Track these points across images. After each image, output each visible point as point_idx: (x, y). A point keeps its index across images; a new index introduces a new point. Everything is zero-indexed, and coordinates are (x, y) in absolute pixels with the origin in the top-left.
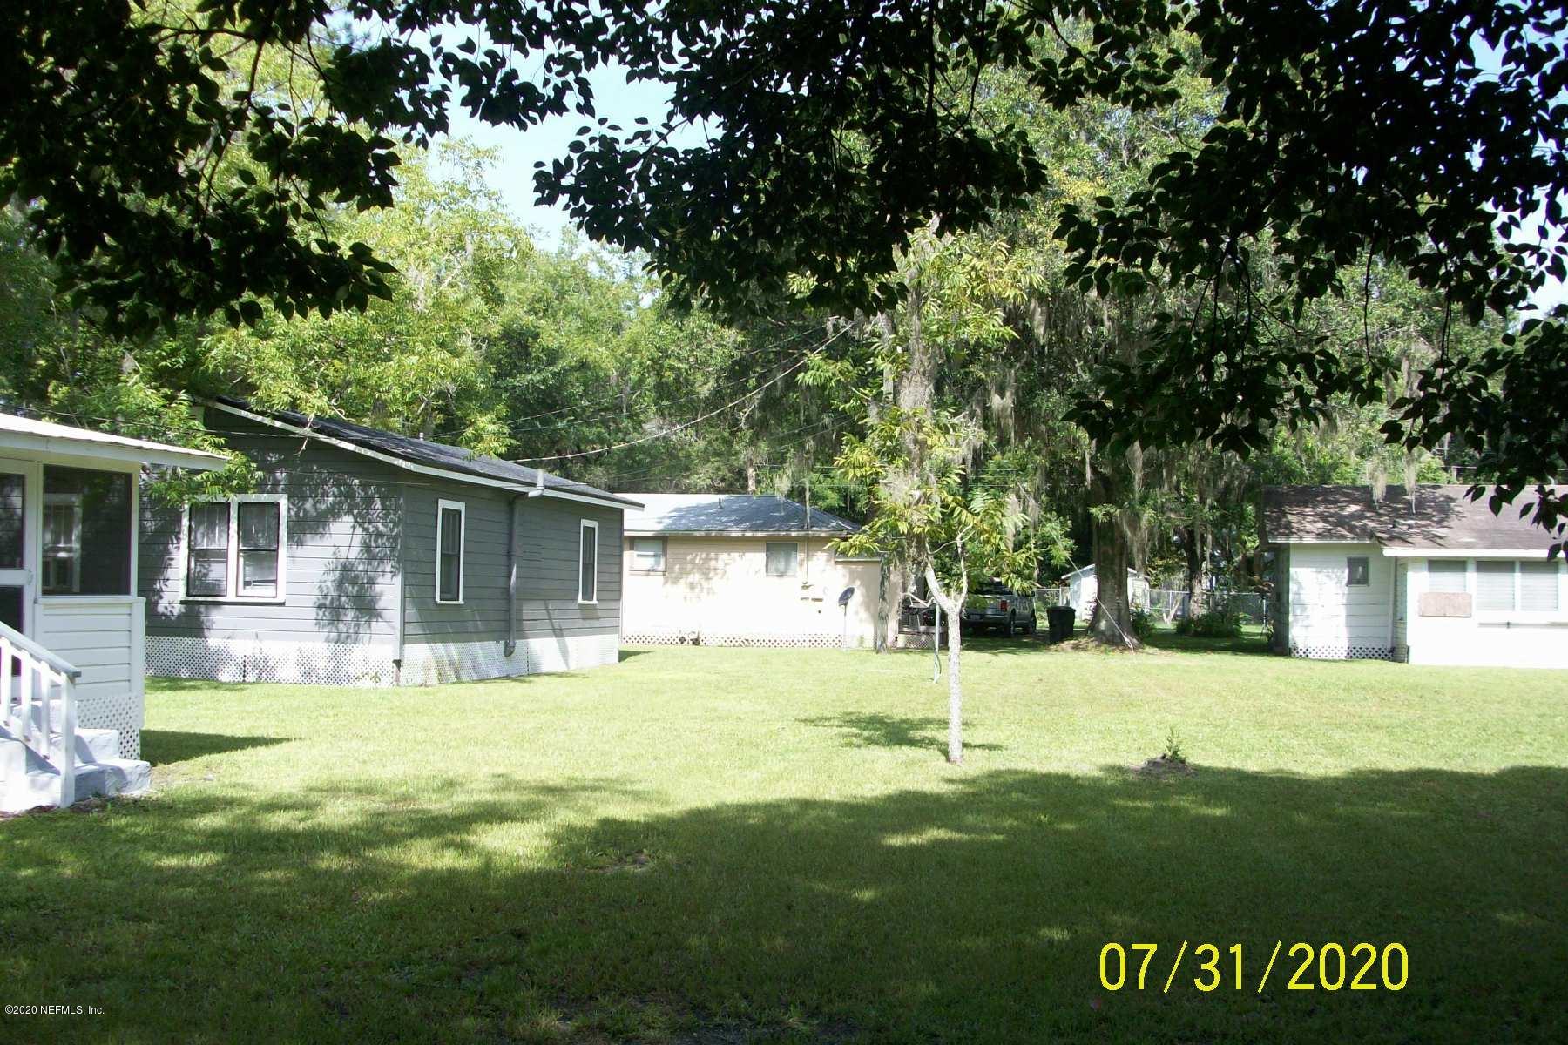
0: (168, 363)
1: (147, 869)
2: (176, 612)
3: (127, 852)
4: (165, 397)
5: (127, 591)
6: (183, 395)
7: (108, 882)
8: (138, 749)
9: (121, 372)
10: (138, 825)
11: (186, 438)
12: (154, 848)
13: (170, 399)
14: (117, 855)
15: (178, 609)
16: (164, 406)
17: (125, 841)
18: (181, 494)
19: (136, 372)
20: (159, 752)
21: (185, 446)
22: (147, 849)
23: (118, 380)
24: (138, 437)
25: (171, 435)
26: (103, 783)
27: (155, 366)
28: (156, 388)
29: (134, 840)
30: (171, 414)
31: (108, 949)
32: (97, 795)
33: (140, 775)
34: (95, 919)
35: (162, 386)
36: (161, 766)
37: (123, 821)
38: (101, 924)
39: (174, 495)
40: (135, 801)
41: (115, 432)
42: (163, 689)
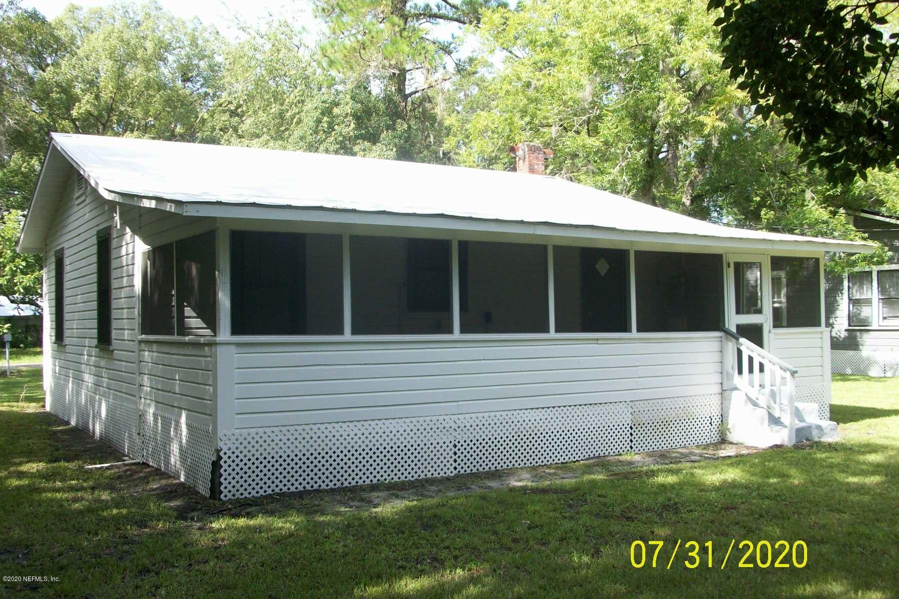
0: (831, 192)
1: (841, 483)
2: (842, 336)
3: (828, 473)
4: (831, 212)
5: (819, 325)
6: (842, 211)
7: (820, 489)
8: (828, 415)
9: (804, 200)
10: (833, 458)
11: (844, 235)
12: (843, 471)
13: (834, 213)
14: (822, 474)
15: (843, 334)
16: (830, 217)
17: (827, 467)
18: (843, 268)
19: (813, 199)
20: (839, 417)
21: (844, 240)
22: (839, 472)
23: (803, 205)
24: (817, 236)
25: (836, 234)
26: (811, 433)
27: (824, 195)
28: (825, 208)
29: (831, 466)
30: (836, 222)
31: (824, 527)
32: (807, 440)
33: (831, 429)
34: (814, 509)
35: (828, 206)
36: (841, 425)
37: (824, 455)
38: (818, 512)
39: (840, 268)
40: (830, 445)
41: (802, 234)
42: (837, 380)
